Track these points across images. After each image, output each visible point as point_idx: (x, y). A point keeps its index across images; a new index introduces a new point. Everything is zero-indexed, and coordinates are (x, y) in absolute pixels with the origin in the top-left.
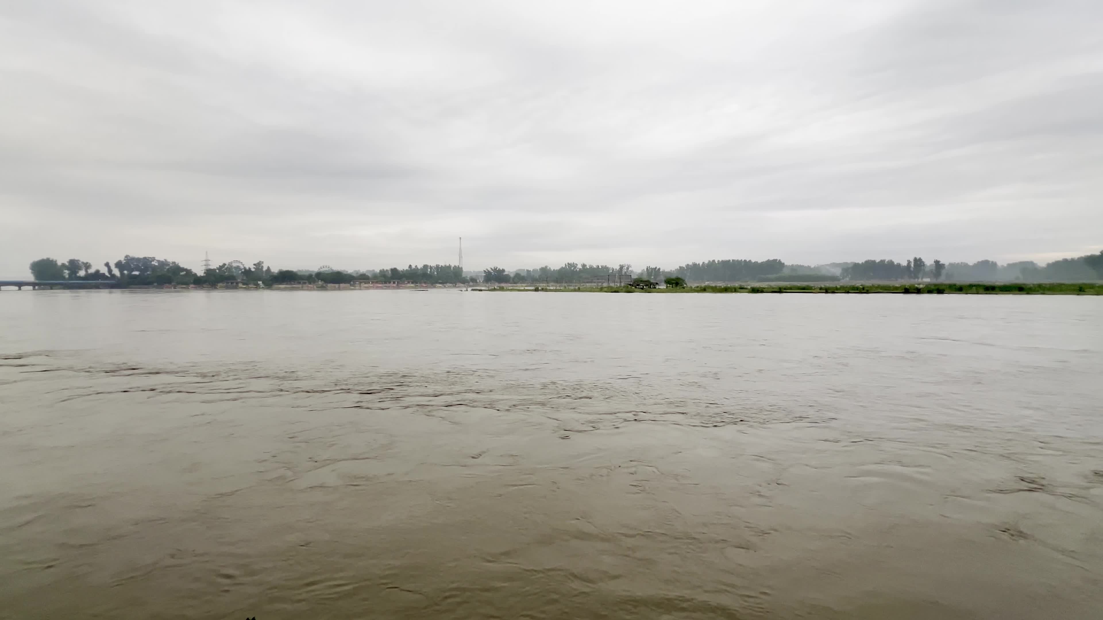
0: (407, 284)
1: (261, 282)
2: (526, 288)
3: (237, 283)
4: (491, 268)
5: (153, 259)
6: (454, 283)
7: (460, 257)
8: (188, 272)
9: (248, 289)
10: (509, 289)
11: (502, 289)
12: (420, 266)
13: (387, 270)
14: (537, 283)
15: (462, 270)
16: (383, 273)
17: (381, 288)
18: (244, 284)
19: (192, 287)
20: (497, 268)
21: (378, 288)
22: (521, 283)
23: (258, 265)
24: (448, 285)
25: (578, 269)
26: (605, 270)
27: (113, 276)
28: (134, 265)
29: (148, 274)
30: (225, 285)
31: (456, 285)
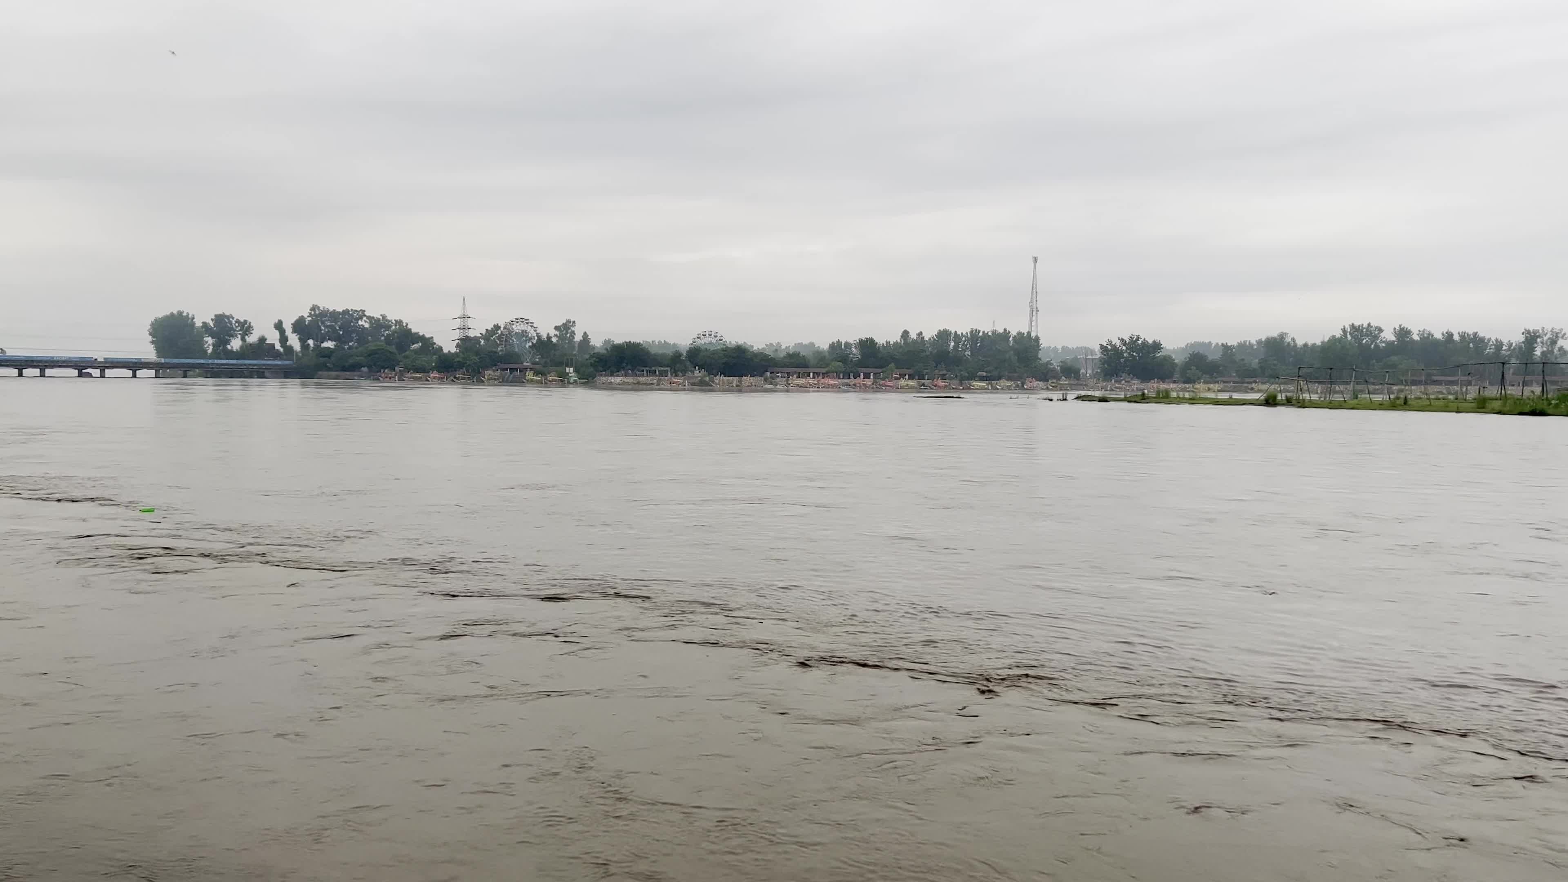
0: (896, 379)
1: (572, 370)
2: (1236, 396)
3: (523, 370)
4: (1122, 340)
5: (362, 314)
6: (1020, 378)
7: (1034, 311)
8: (427, 343)
9: (546, 384)
10: (1184, 398)
11: (1164, 398)
12: (929, 334)
13: (847, 345)
14: (1255, 382)
15: (1038, 345)
16: (838, 351)
17: (837, 389)
18: (537, 373)
19: (434, 378)
20: (1138, 339)
21: (827, 388)
22: (1206, 382)
23: (566, 328)
24: (1004, 383)
25: (1382, 342)
26: (1471, 345)
27: (289, 350)
28: (326, 327)
29: (350, 348)
30: (498, 373)
31: (1023, 384)
